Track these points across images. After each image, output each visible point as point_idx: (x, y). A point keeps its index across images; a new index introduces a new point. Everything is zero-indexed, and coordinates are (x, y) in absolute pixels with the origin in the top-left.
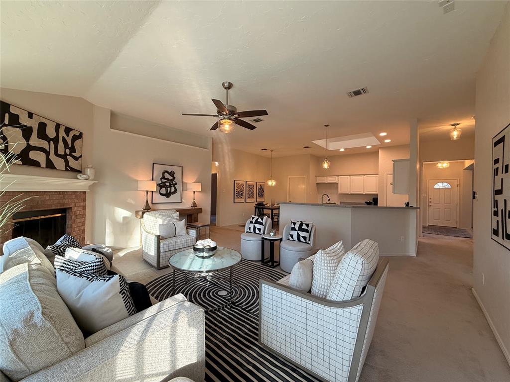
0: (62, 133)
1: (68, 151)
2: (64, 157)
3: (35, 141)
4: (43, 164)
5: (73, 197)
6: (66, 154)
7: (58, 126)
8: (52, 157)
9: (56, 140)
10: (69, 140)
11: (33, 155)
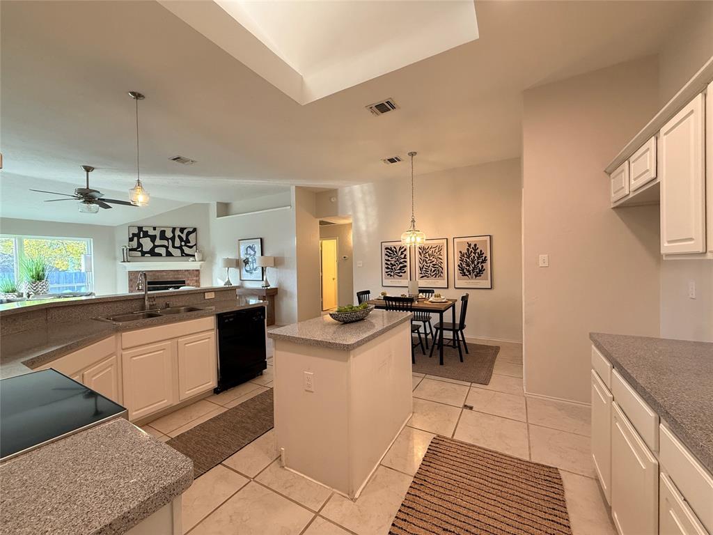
0: (177, 233)
1: (183, 243)
3: (158, 242)
4: (164, 254)
5: (187, 273)
6: (181, 246)
7: (174, 230)
8: (171, 249)
9: (173, 239)
10: (184, 236)
11: (157, 250)
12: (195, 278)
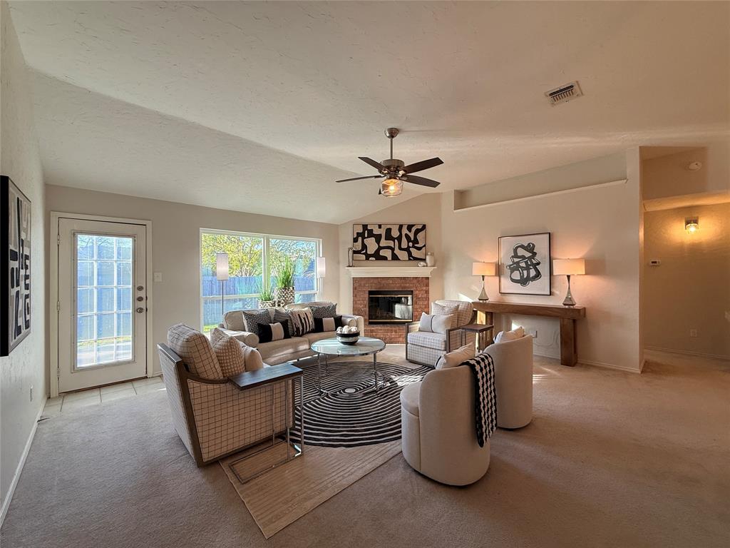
0: (405, 231)
1: (411, 244)
2: (407, 250)
3: (383, 243)
4: (390, 258)
5: (415, 281)
6: (409, 247)
7: (401, 227)
8: (397, 251)
9: (399, 239)
10: (412, 235)
11: (382, 253)
12: (424, 288)
